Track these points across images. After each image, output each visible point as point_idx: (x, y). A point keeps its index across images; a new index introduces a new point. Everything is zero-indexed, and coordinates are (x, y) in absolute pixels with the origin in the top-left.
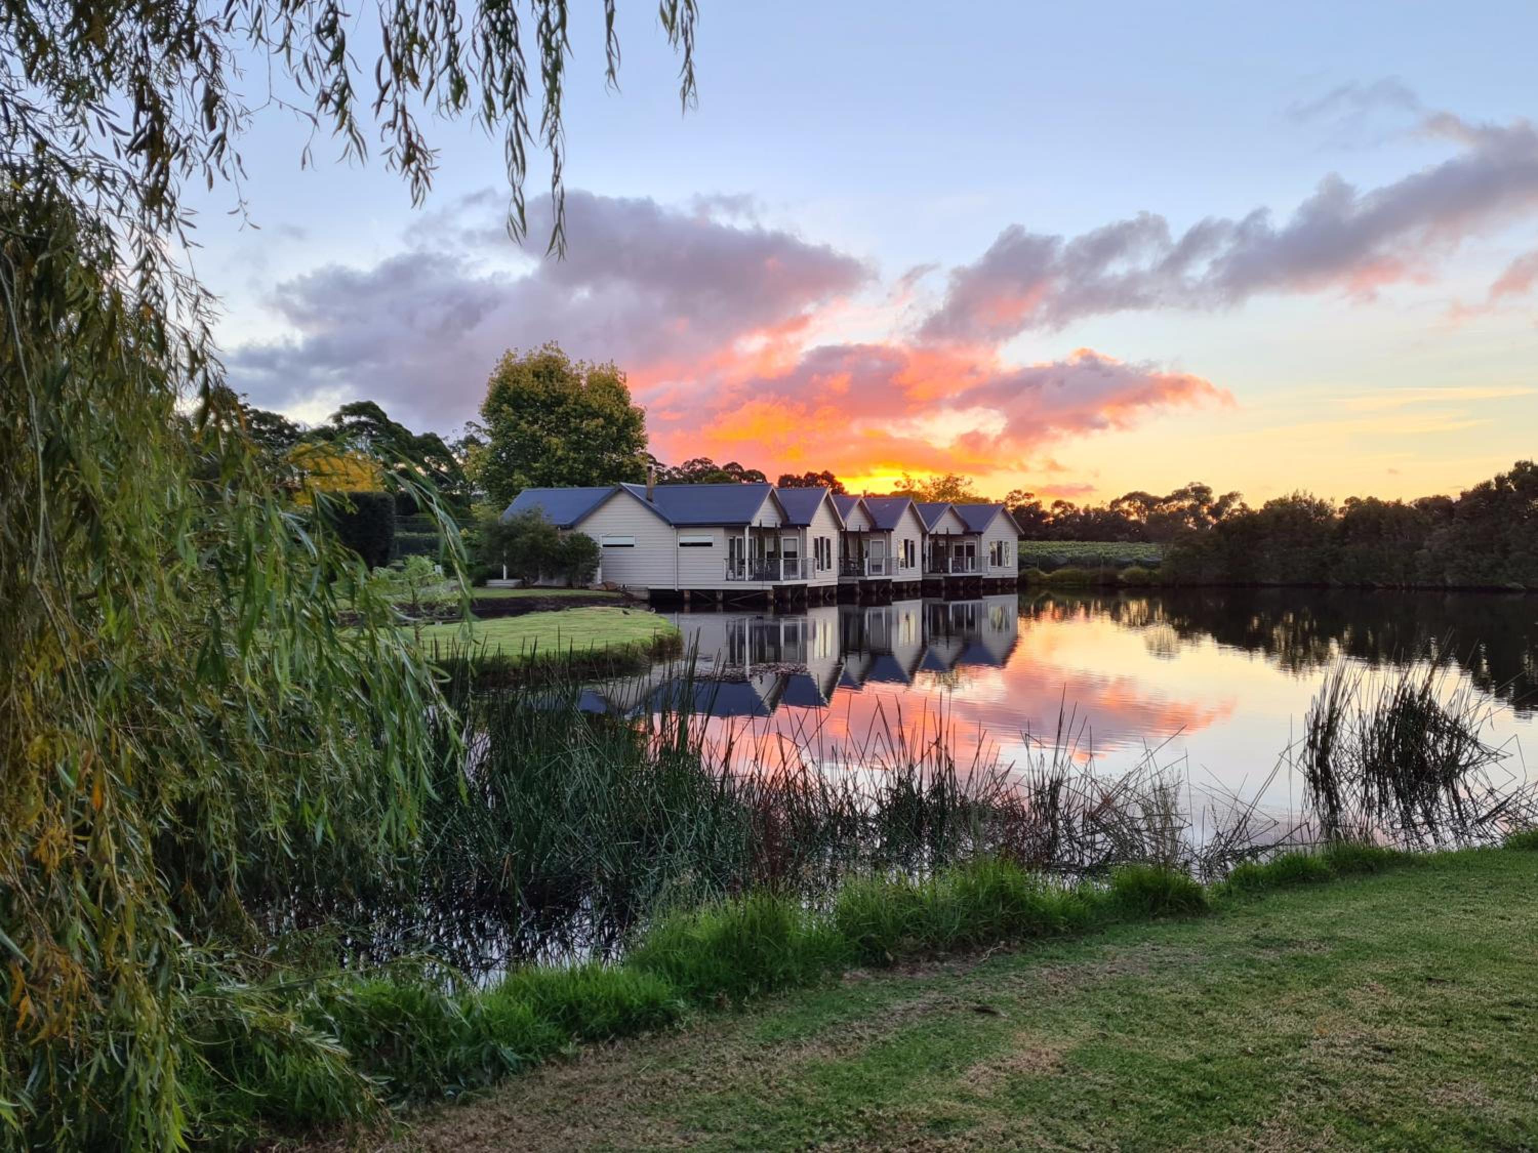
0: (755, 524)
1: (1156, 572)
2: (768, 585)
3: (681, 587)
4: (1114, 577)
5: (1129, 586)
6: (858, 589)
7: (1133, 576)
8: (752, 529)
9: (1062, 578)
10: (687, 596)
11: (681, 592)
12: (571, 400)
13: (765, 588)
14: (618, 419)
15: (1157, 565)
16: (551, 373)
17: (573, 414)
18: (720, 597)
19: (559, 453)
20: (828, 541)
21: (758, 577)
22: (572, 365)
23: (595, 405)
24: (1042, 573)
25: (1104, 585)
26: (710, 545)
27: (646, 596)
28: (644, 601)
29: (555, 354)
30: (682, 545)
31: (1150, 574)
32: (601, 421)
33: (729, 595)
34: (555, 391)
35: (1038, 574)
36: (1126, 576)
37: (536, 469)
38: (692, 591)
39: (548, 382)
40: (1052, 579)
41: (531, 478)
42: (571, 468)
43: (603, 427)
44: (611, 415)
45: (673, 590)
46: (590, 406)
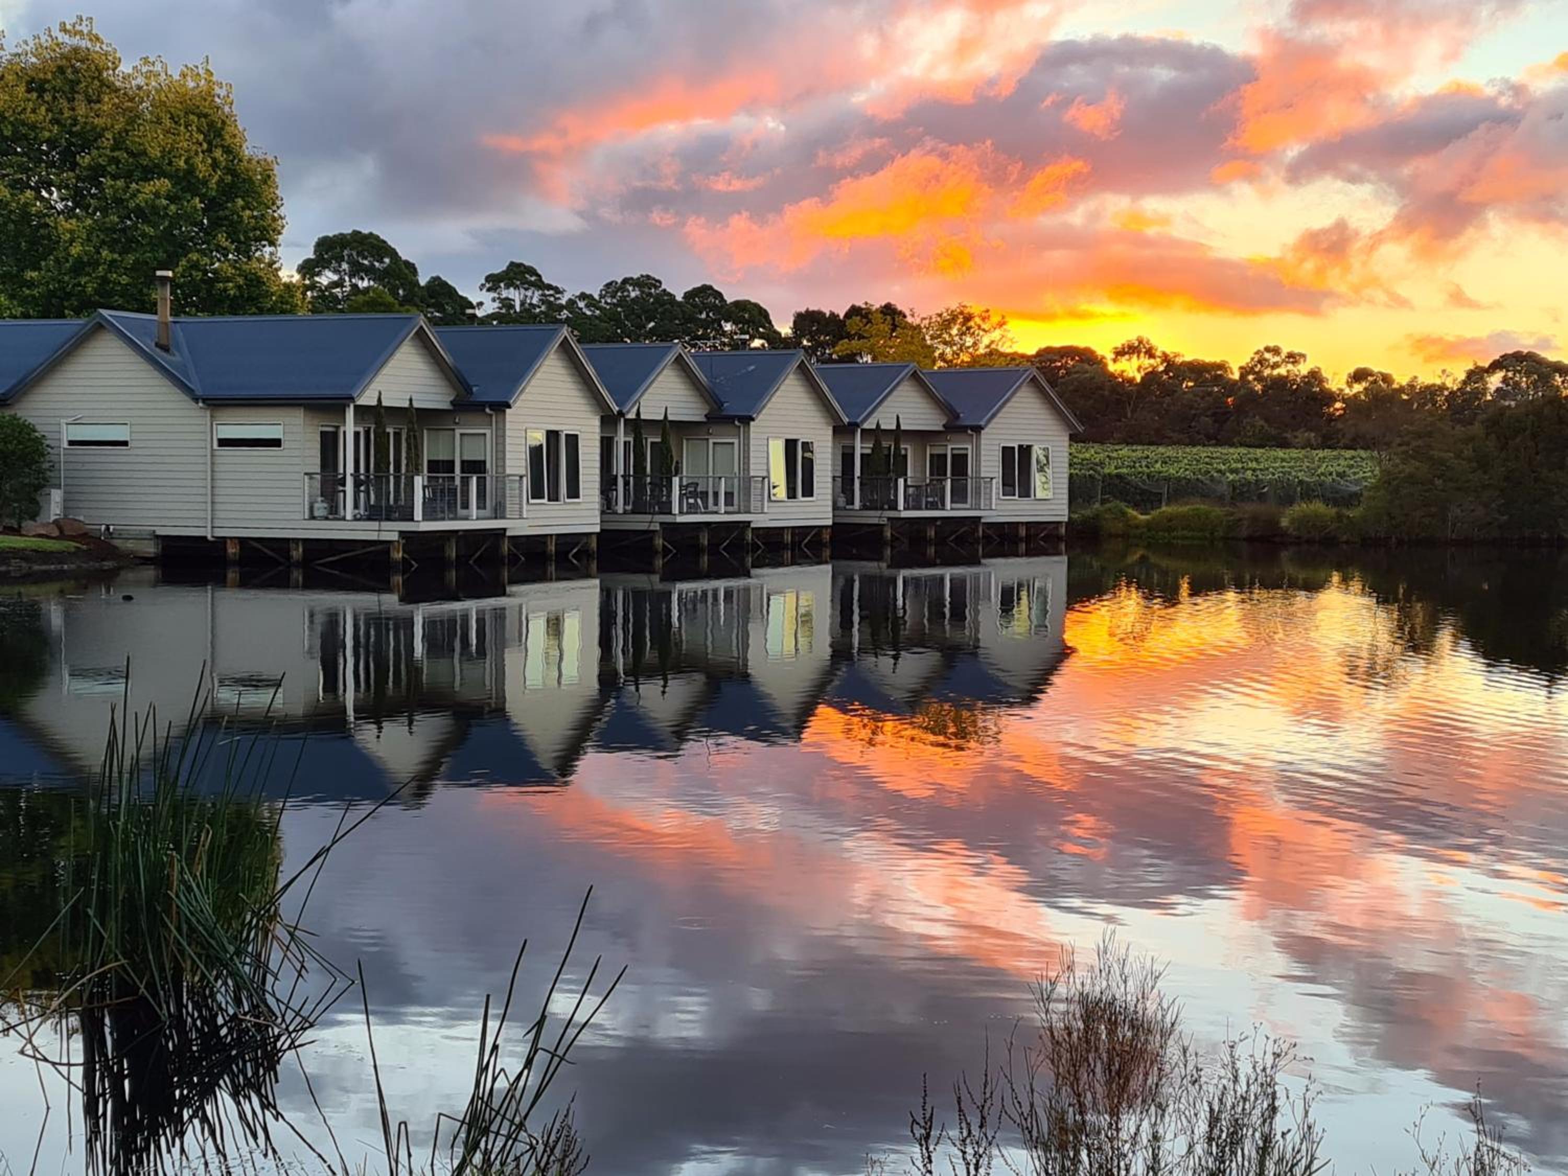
0: (368, 399)
1: (1352, 513)
2: (390, 531)
3: (220, 533)
4: (1273, 523)
5: (1297, 541)
6: (659, 542)
7: (1303, 521)
8: (361, 411)
9: (1170, 524)
10: (232, 550)
11: (222, 542)
12: (108, 140)
13: (385, 537)
14: (205, 182)
15: (1351, 499)
16: (74, 84)
17: (112, 168)
18: (297, 553)
19: (75, 250)
20: (573, 440)
21: (374, 514)
22: (125, 68)
23: (155, 153)
24: (1132, 512)
25: (1250, 539)
26: (276, 443)
27: (150, 549)
28: (146, 561)
29: (85, 44)
30: (223, 443)
31: (1339, 517)
32: (163, 184)
33: (315, 547)
34: (75, 122)
35: (1124, 514)
36: (1292, 521)
37: (31, 284)
38: (243, 541)
39: (64, 103)
40: (1149, 525)
41: (24, 301)
42: (105, 280)
43: (172, 199)
44: (191, 171)
45: (204, 538)
46: (144, 153)
